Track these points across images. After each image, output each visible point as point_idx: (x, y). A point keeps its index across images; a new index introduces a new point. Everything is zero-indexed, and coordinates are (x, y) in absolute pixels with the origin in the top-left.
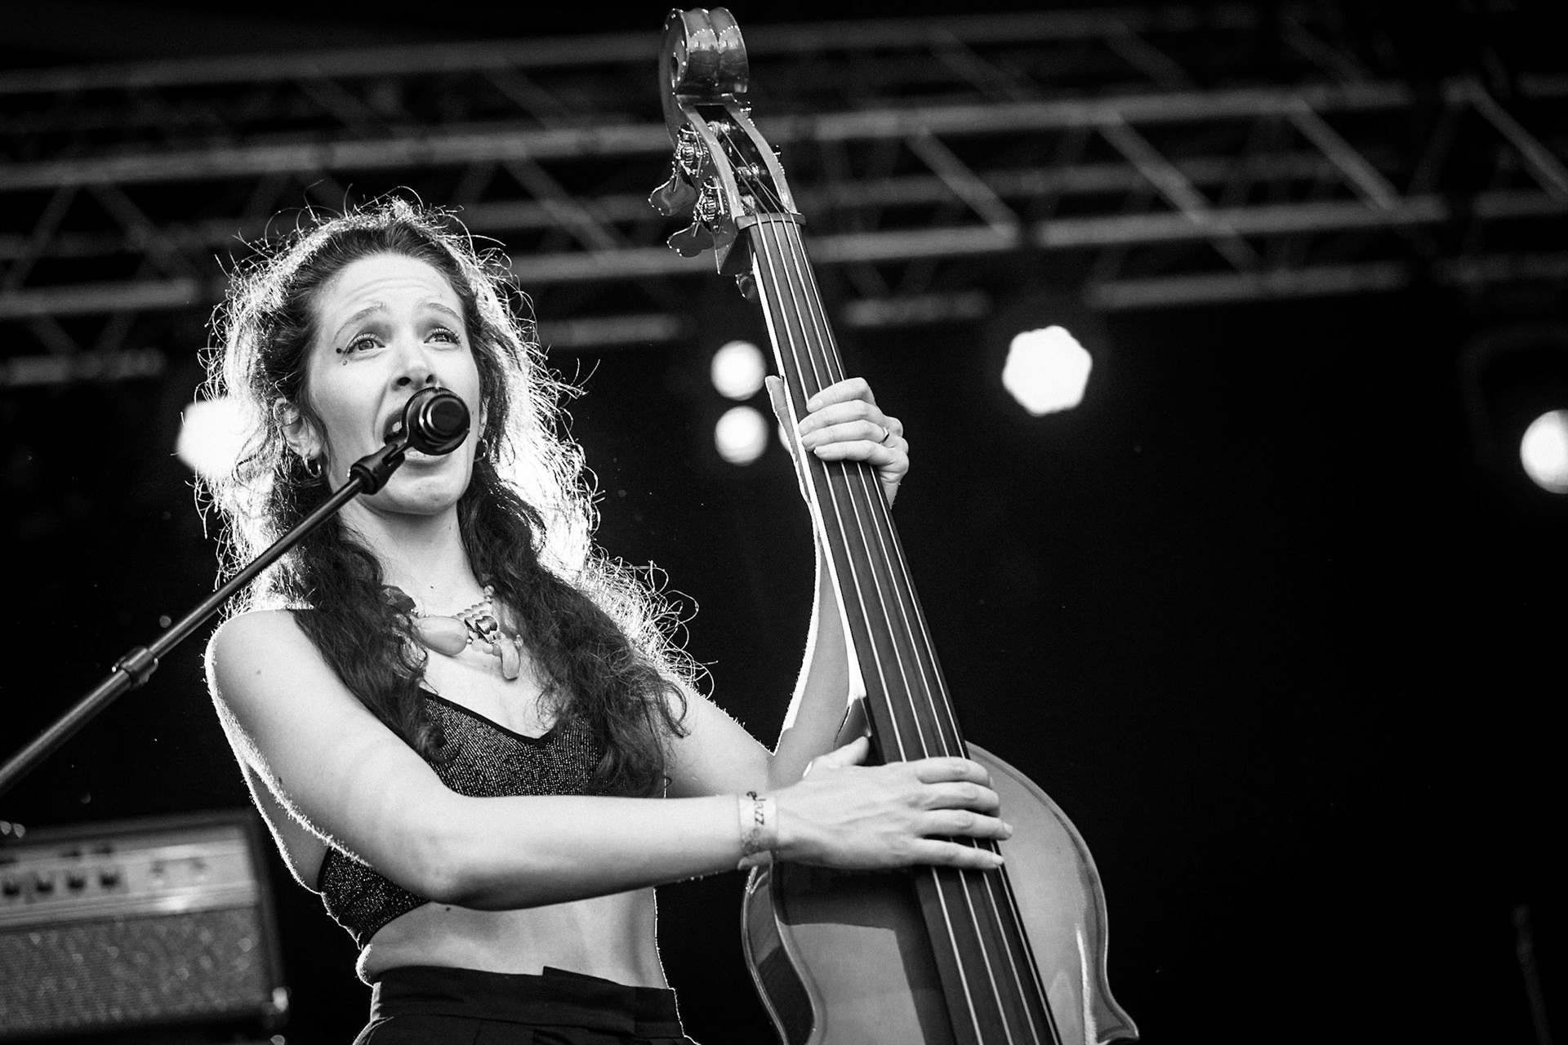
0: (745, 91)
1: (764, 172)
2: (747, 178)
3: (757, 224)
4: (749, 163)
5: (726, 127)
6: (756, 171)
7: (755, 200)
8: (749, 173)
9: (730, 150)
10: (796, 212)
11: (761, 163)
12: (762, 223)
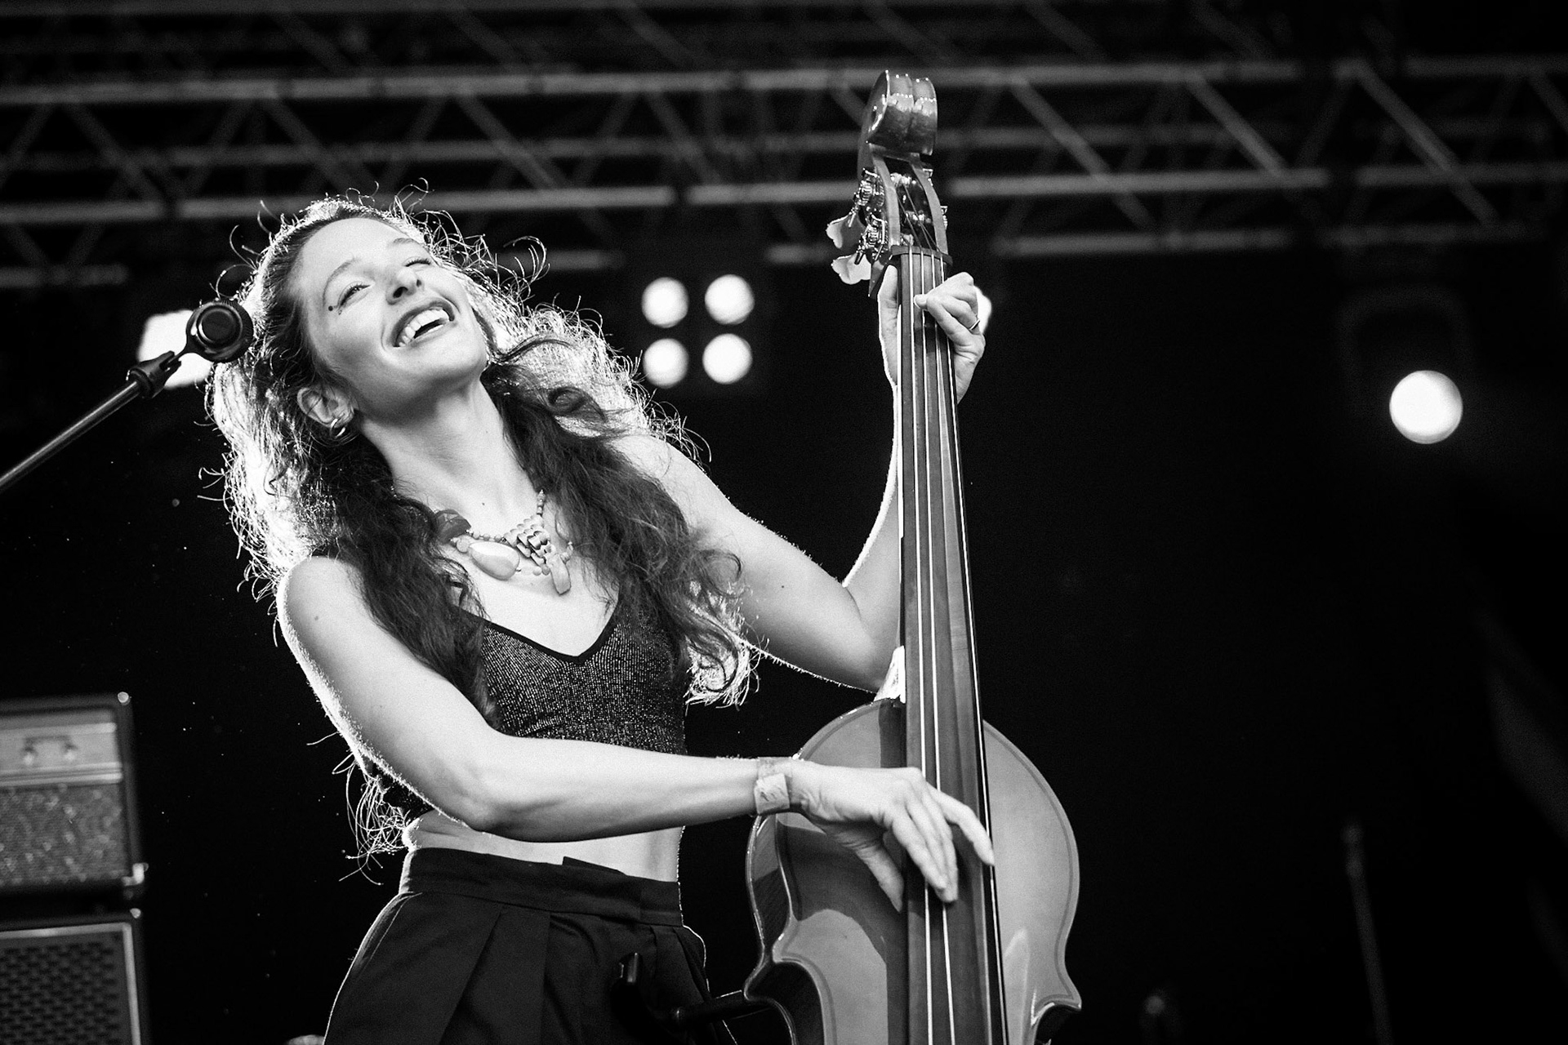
0: (931, 153)
1: (928, 221)
2: (913, 221)
3: (908, 254)
4: (918, 210)
5: (906, 180)
6: (922, 217)
7: (914, 240)
8: (915, 218)
9: (905, 198)
10: (946, 252)
11: (929, 214)
12: (913, 254)
